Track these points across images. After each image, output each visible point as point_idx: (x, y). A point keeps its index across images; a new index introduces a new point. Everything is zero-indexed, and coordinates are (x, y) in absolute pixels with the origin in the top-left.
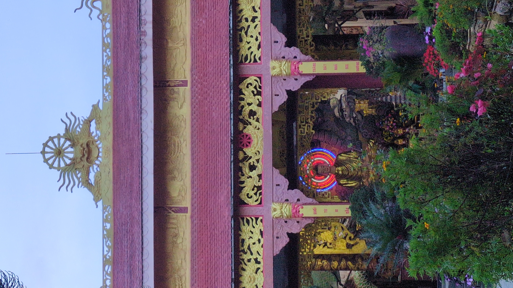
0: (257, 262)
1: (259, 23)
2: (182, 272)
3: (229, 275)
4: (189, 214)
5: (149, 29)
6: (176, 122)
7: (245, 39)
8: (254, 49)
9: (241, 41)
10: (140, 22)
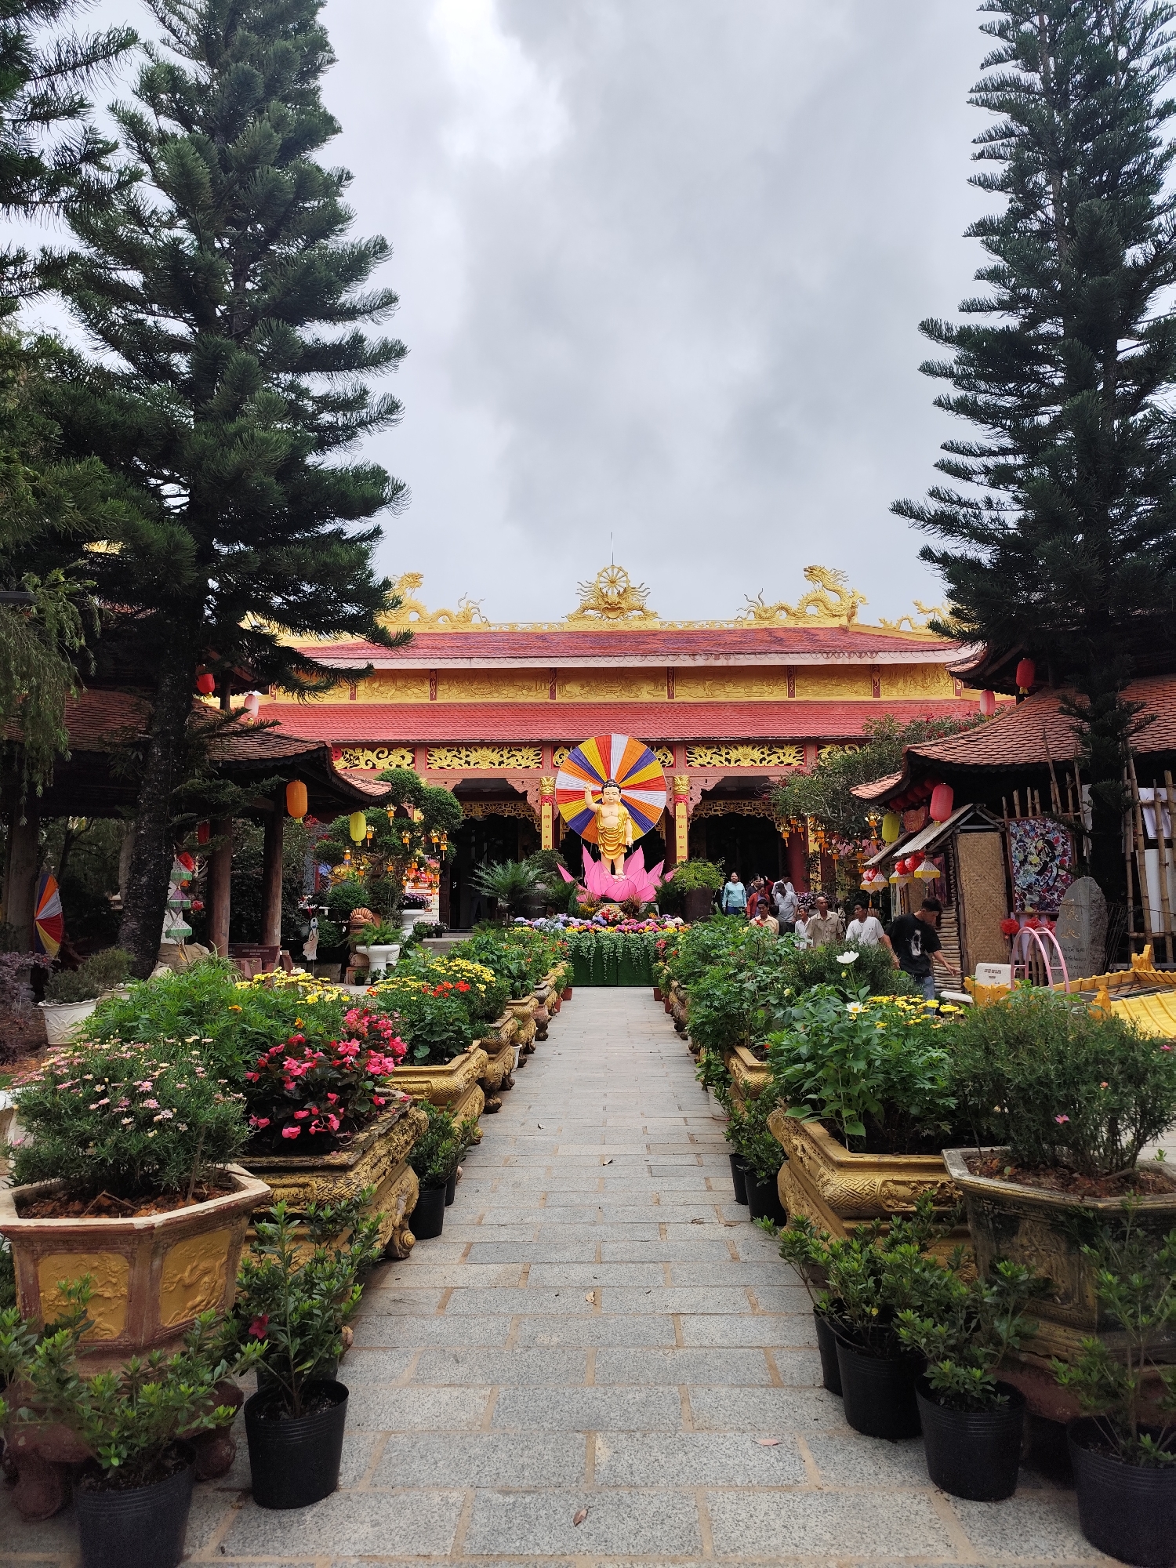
0: (501, 763)
1: (725, 765)
2: (496, 695)
3: (488, 739)
4: (549, 701)
5: (722, 662)
6: (634, 688)
7: (709, 752)
8: (700, 761)
9: (708, 748)
10: (728, 654)
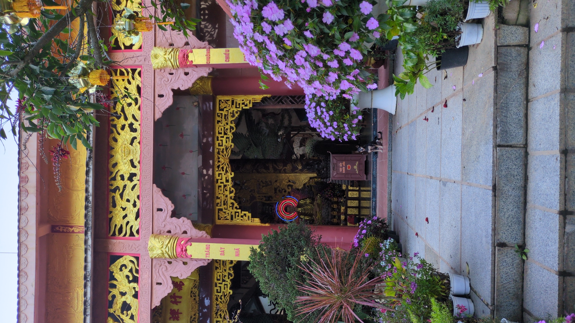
1: (138, 182)
7: (121, 203)
